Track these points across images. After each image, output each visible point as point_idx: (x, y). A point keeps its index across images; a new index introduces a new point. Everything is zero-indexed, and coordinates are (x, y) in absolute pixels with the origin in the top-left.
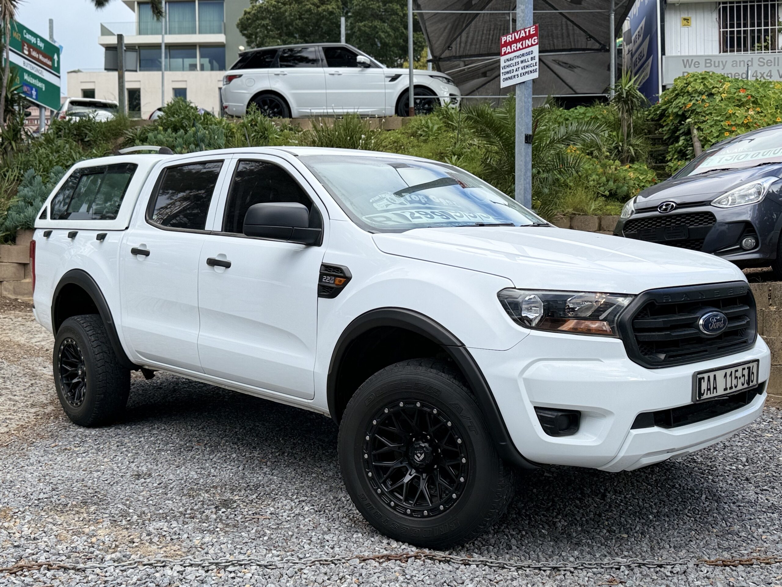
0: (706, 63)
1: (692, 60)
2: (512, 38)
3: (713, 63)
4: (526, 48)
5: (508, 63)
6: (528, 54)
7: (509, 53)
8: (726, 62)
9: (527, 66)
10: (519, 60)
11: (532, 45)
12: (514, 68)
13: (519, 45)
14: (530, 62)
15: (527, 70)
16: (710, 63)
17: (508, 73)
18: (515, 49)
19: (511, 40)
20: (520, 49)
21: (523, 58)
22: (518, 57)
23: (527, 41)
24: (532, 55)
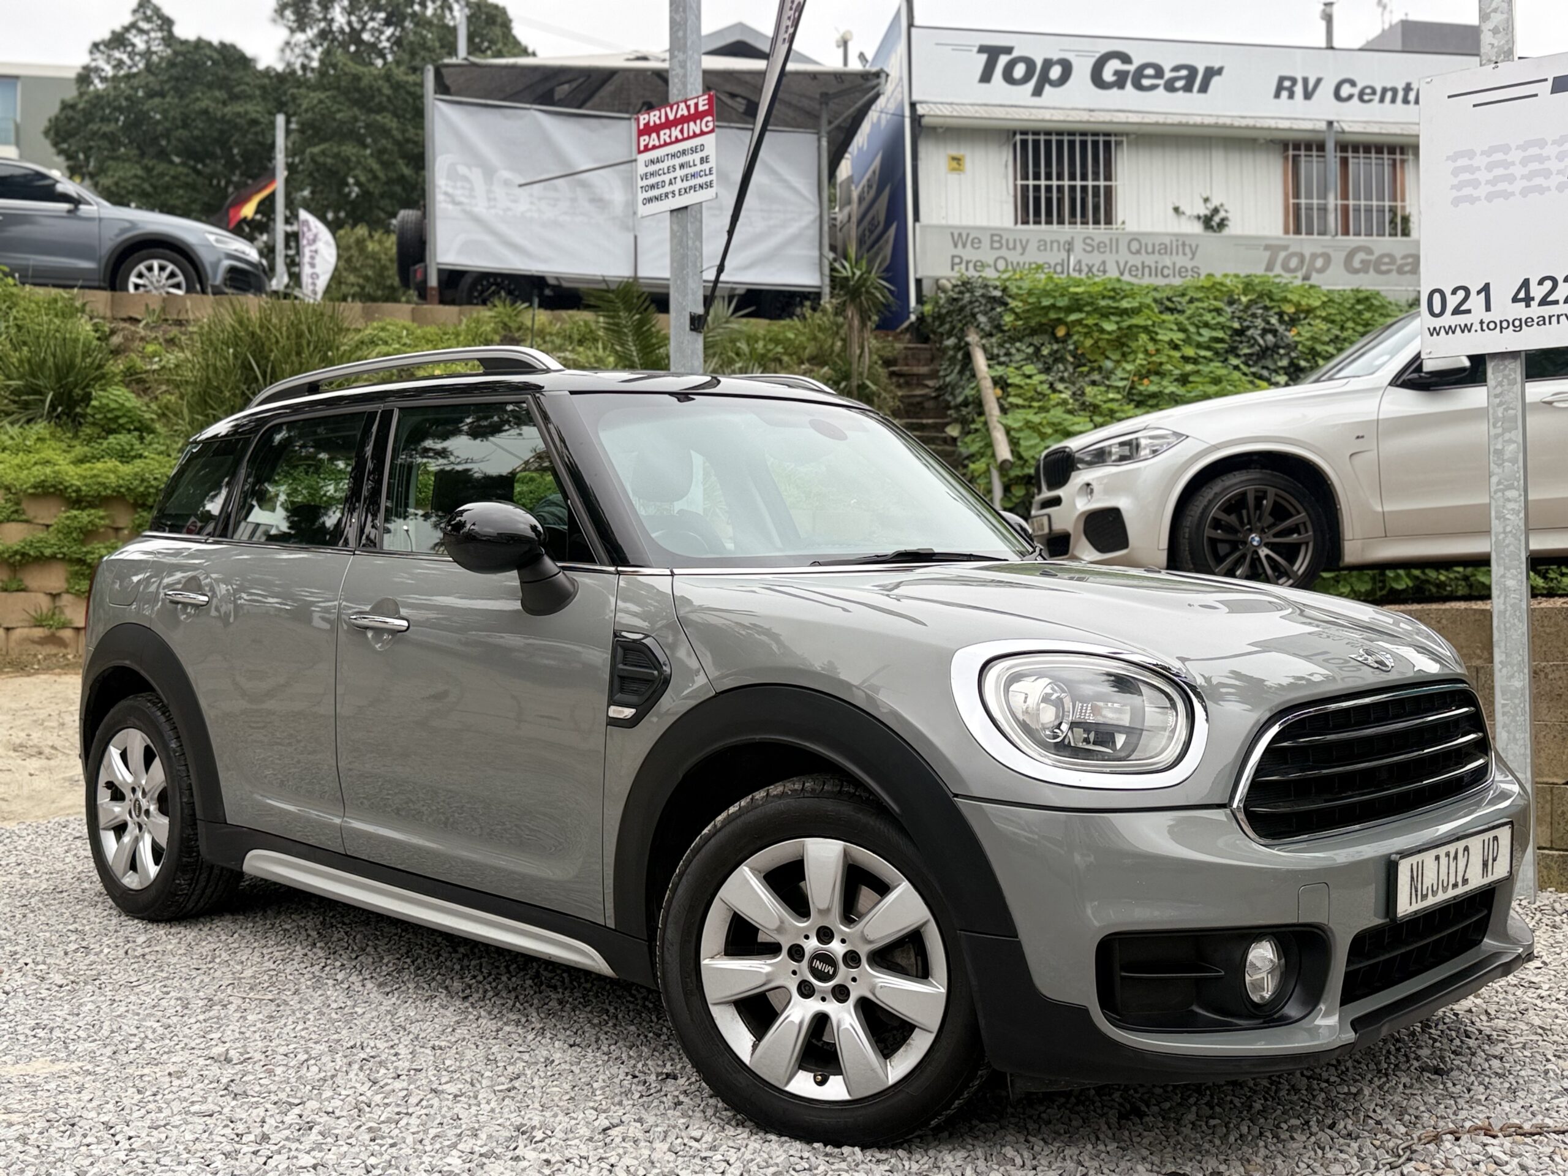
0: (992, 241)
1: (968, 235)
2: (660, 118)
3: (1004, 242)
4: (689, 138)
5: (652, 168)
6: (694, 150)
7: (654, 147)
8: (1028, 240)
9: (693, 176)
10: (677, 162)
11: (703, 133)
12: (667, 178)
13: (676, 132)
14: (699, 168)
15: (693, 182)
16: (999, 241)
17: (652, 187)
18: (668, 140)
19: (658, 122)
20: (677, 141)
21: (683, 159)
22: (673, 156)
23: (692, 124)
24: (703, 154)
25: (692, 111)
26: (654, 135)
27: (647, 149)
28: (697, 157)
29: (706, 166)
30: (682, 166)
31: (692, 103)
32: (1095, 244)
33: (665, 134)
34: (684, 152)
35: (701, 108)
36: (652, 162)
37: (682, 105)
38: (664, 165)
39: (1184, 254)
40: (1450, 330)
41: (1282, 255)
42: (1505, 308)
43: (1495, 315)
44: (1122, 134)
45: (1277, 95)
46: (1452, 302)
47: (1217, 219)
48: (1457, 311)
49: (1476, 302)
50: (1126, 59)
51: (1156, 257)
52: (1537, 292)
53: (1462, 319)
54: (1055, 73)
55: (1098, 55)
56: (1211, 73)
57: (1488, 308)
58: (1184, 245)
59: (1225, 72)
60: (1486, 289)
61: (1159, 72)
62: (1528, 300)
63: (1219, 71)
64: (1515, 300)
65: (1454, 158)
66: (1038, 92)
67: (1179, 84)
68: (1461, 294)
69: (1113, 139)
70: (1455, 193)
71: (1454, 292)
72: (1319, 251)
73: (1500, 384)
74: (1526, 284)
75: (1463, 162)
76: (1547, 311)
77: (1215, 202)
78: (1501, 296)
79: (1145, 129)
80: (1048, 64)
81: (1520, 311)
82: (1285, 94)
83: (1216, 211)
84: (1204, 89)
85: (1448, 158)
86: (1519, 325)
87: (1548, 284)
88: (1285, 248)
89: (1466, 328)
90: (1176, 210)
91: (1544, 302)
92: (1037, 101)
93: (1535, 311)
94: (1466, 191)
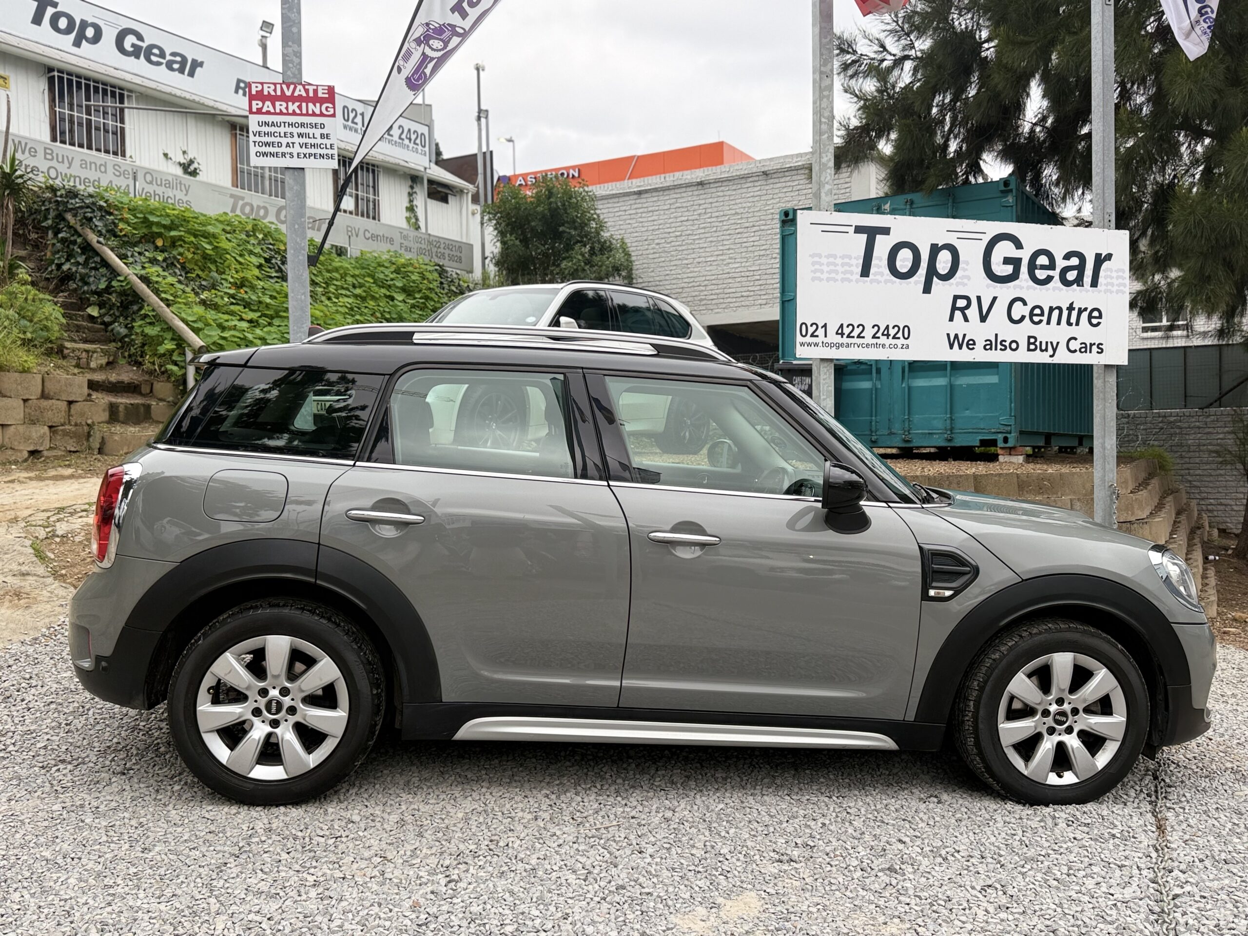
0: (46, 153)
1: (26, 144)
2: (275, 90)
3: (54, 155)
4: (307, 114)
5: (266, 129)
6: (313, 126)
7: (268, 113)
8: (73, 158)
9: (313, 146)
10: (295, 131)
11: (322, 115)
12: (284, 141)
13: (293, 107)
16: (51, 154)
18: (285, 111)
19: (273, 93)
20: (294, 113)
21: (301, 130)
22: (291, 125)
23: (311, 105)
24: (325, 131)
25: (311, 94)
26: (268, 103)
27: (259, 111)
28: (318, 132)
29: (325, 141)
30: (300, 135)
31: (311, 89)
32: (122, 170)
33: (280, 106)
34: (302, 125)
35: (320, 95)
36: (267, 124)
37: (300, 87)
38: (282, 130)
39: (181, 190)
40: (809, 345)
41: (241, 203)
42: (833, 338)
43: (828, 340)
44: (130, 91)
45: (236, 92)
46: (811, 330)
47: (192, 168)
48: (812, 335)
49: (821, 332)
50: (140, 37)
51: (163, 189)
52: (847, 331)
53: (814, 340)
54: (90, 32)
55: (120, 28)
56: (196, 64)
57: (826, 336)
58: (180, 183)
59: (204, 65)
60: (825, 326)
61: (162, 55)
62: (842, 334)
63: (201, 64)
64: (837, 333)
65: (812, 256)
66: (77, 43)
67: (176, 66)
68: (814, 327)
69: (126, 93)
70: (813, 275)
71: (811, 325)
72: (262, 205)
73: (825, 374)
74: (842, 326)
75: (816, 259)
76: (850, 340)
77: (191, 156)
78: (832, 329)
79: (150, 92)
80: (84, 24)
81: (838, 339)
82: (241, 92)
83: (191, 162)
84: (191, 74)
85: (810, 256)
86: (839, 346)
87: (851, 327)
88: (243, 198)
89: (816, 345)
90: (166, 155)
91: (848, 336)
92: (75, 50)
93: (845, 340)
94: (818, 274)
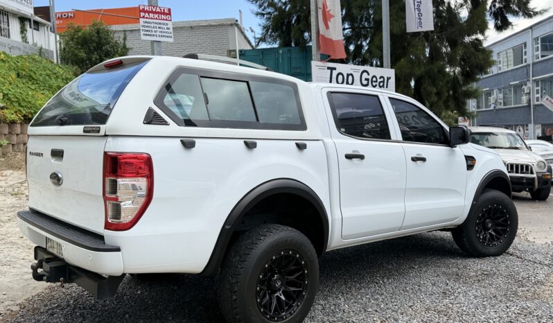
4: (161, 19)
5: (147, 24)
6: (164, 24)
7: (147, 18)
9: (164, 32)
10: (158, 26)
11: (166, 20)
12: (153, 30)
13: (156, 16)
14: (166, 30)
15: (164, 34)
17: (147, 31)
18: (153, 17)
19: (148, 10)
20: (156, 19)
21: (160, 26)
22: (156, 23)
23: (162, 16)
24: (168, 27)
26: (147, 14)
27: (144, 17)
28: (165, 27)
29: (168, 30)
31: (162, 9)
33: (151, 15)
35: (166, 12)
36: (147, 22)
37: (158, 8)
38: (152, 25)
